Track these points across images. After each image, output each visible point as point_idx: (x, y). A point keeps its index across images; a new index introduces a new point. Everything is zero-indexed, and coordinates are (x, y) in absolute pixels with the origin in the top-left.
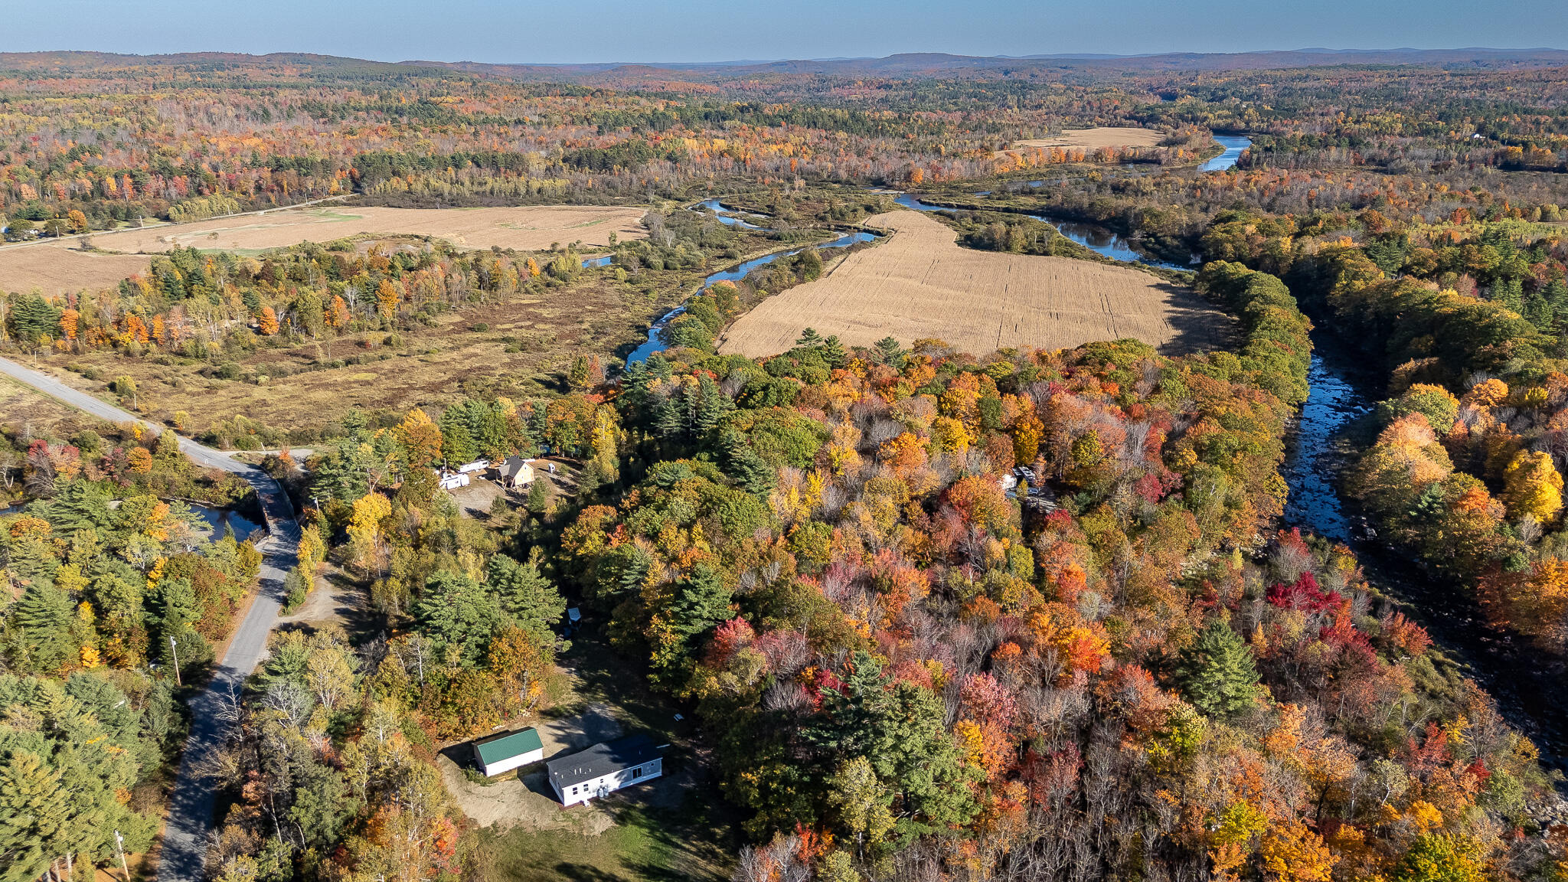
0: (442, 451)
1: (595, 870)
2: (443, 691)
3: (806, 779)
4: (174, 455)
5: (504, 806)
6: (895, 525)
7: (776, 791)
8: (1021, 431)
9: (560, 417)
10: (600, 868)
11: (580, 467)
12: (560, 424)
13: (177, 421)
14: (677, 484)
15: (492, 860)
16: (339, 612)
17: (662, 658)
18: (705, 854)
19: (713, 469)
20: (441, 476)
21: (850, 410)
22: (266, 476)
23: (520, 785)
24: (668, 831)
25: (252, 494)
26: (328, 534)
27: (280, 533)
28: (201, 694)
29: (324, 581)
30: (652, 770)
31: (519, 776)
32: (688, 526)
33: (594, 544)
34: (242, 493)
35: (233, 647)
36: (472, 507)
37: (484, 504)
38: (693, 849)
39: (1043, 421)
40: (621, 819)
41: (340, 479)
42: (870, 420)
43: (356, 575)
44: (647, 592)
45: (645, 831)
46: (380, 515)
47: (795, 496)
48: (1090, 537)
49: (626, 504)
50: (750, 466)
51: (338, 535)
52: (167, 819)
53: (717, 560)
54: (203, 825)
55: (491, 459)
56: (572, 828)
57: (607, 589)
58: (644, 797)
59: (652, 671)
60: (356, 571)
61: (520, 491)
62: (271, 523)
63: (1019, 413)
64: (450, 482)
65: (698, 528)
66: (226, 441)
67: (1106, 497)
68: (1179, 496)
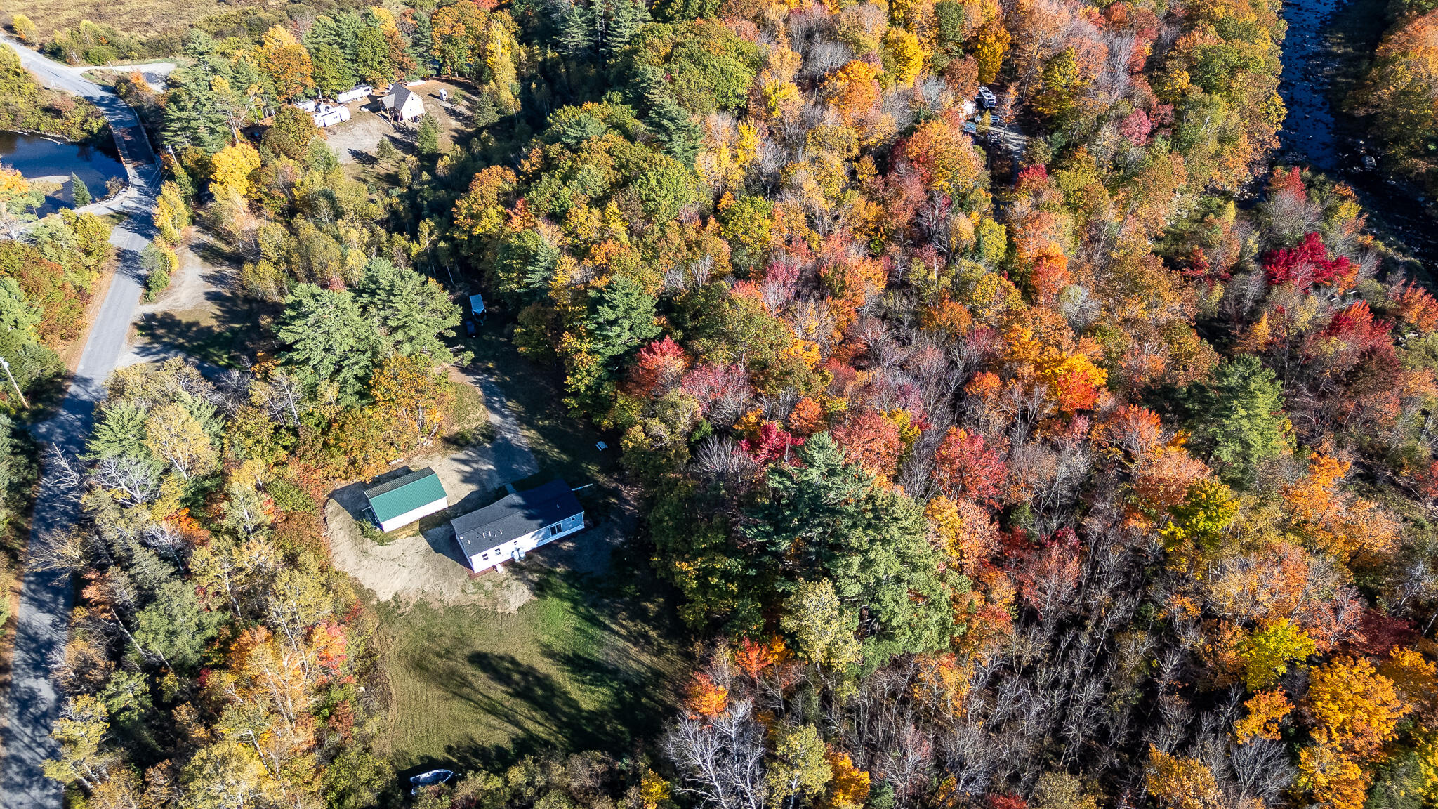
0: (314, 78)
1: (513, 661)
2: (324, 433)
3: (752, 572)
4: (18, 74)
5: (405, 573)
6: (844, 190)
7: (716, 586)
8: (984, 44)
9: (447, 31)
10: (519, 658)
11: (477, 93)
12: (448, 39)
13: (17, 27)
14: (585, 144)
15: (394, 648)
16: (212, 297)
17: (580, 381)
18: (640, 639)
19: (626, 115)
20: (317, 109)
21: (786, 21)
22: (121, 102)
23: (423, 543)
24: (594, 605)
25: (105, 128)
26: (191, 190)
27: (141, 182)
28: (52, 416)
29: (190, 254)
30: (574, 524)
31: (421, 531)
32: (599, 202)
33: (491, 221)
34: (96, 125)
35: (88, 348)
36: (356, 148)
37: (369, 145)
38: (623, 632)
39: (1010, 30)
40: (540, 589)
41: (193, 124)
42: (809, 36)
43: (229, 243)
44: (557, 290)
45: (567, 605)
46: (248, 170)
47: (725, 153)
48: (1068, 195)
49: (526, 166)
50: (672, 120)
51: (201, 194)
52: (21, 593)
53: (638, 256)
54: (61, 600)
55: (373, 84)
56: (485, 604)
57: (509, 285)
58: (566, 558)
59: (568, 395)
60: (227, 238)
61: (410, 126)
62: (130, 169)
63: (983, 21)
64: (329, 116)
65: (613, 207)
66: (74, 55)
67: (1085, 139)
68: (1168, 133)
